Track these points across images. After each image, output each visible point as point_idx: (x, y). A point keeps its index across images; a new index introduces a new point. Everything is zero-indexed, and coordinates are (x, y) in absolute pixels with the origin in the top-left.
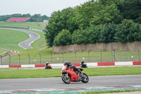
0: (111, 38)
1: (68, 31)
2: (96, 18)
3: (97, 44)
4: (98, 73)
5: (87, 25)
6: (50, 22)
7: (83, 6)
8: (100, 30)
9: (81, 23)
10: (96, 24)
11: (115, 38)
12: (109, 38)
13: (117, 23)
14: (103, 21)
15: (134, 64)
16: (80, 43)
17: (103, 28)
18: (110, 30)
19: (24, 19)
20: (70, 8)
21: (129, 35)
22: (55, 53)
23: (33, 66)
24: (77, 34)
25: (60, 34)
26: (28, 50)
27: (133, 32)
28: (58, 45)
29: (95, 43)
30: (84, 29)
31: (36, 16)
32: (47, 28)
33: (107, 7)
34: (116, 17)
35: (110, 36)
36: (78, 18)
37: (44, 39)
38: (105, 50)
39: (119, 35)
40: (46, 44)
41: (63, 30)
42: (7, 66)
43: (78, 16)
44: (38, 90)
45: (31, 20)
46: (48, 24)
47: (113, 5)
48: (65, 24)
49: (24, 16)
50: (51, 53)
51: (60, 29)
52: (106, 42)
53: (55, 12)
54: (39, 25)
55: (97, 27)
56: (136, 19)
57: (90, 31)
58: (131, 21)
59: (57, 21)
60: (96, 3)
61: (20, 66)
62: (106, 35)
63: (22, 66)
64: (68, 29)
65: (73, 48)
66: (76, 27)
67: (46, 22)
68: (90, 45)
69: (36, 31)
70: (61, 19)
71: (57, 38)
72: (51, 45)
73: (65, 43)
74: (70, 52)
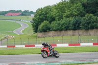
0: (78, 27)
1: (48, 22)
2: (67, 13)
3: (68, 31)
4: (69, 51)
5: (61, 17)
6: (36, 16)
7: (58, 5)
8: (70, 21)
9: (57, 16)
10: (67, 17)
11: (81, 26)
12: (76, 27)
13: (82, 16)
14: (72, 15)
15: (94, 44)
16: (56, 30)
17: (72, 20)
18: (77, 21)
19: (17, 14)
20: (49, 6)
21: (90, 25)
22: (39, 37)
23: (24, 46)
24: (54, 24)
25: (42, 24)
26: (20, 35)
27: (93, 23)
28: (41, 32)
29: (67, 30)
30: (59, 20)
31: (26, 12)
32: (34, 20)
33: (75, 5)
34: (81, 12)
35: (77, 25)
36: (54, 13)
37: (31, 28)
38: (74, 35)
39: (83, 25)
40: (33, 31)
41: (45, 21)
42: (6, 46)
43: (55, 11)
44: (27, 63)
45: (22, 15)
46: (34, 17)
47: (79, 4)
48: (46, 17)
49: (17, 11)
50: (36, 37)
51: (42, 20)
52: (75, 29)
53: (39, 9)
54: (28, 18)
55: (68, 19)
56: (95, 14)
57: (63, 22)
58: (92, 15)
59: (40, 15)
60: (67, 3)
61: (15, 47)
62: (74, 25)
63: (16, 46)
64: (48, 21)
65: (51, 33)
66: (53, 19)
67: (33, 16)
68: (63, 31)
69: (25, 22)
70: (43, 14)
71: (40, 27)
72: (36, 31)
73: (46, 30)
74: (50, 36)
